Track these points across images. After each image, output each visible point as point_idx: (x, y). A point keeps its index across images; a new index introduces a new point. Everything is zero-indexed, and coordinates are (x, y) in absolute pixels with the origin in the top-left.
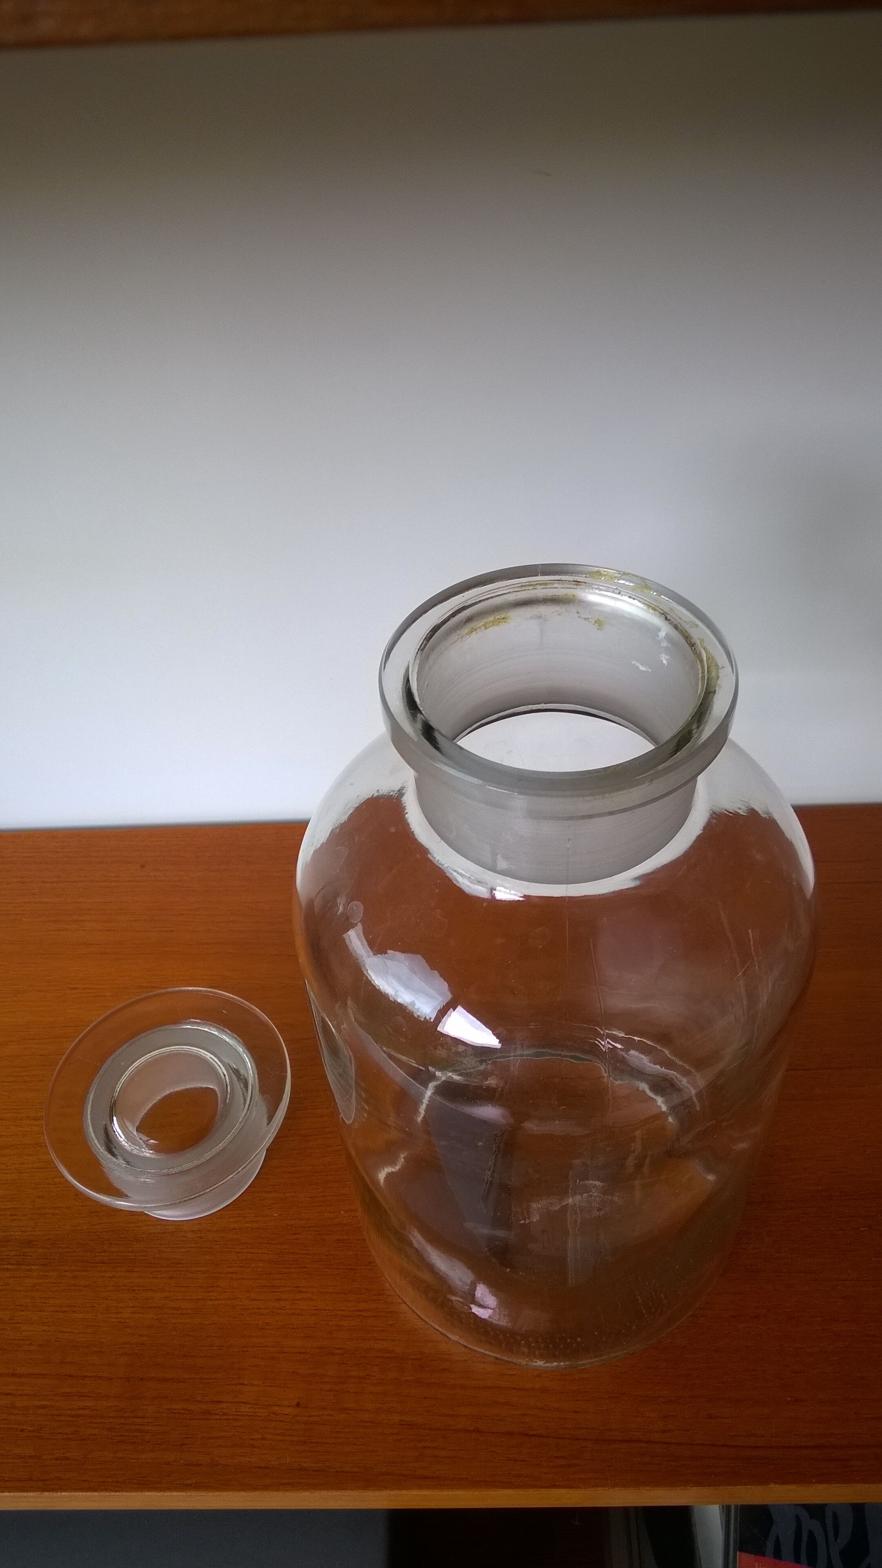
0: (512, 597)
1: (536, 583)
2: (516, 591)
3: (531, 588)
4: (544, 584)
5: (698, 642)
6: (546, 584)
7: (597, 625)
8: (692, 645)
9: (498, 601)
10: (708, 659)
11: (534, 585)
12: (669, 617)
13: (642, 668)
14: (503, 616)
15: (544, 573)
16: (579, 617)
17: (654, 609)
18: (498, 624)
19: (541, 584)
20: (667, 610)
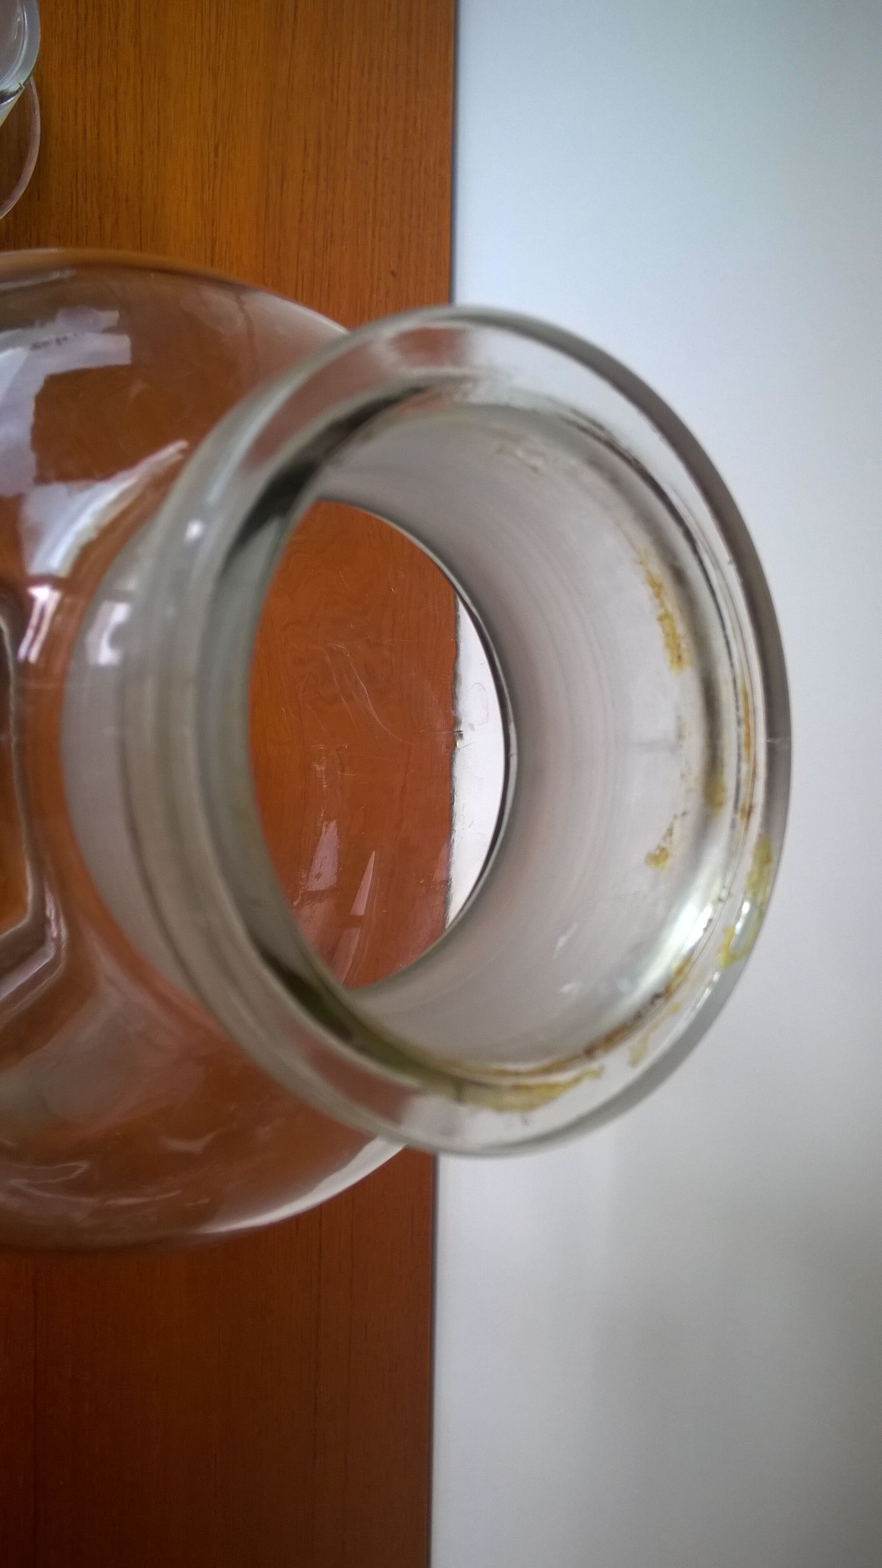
0: (723, 673)
1: (752, 725)
2: (735, 681)
3: (742, 713)
4: (748, 742)
5: (594, 1065)
6: (748, 745)
7: (657, 852)
8: (590, 1052)
9: (718, 644)
10: (551, 1087)
11: (744, 721)
12: (659, 1002)
13: (562, 941)
14: (686, 656)
15: (771, 750)
16: (675, 817)
17: (680, 971)
18: (668, 645)
19: (748, 735)
20: (677, 998)
